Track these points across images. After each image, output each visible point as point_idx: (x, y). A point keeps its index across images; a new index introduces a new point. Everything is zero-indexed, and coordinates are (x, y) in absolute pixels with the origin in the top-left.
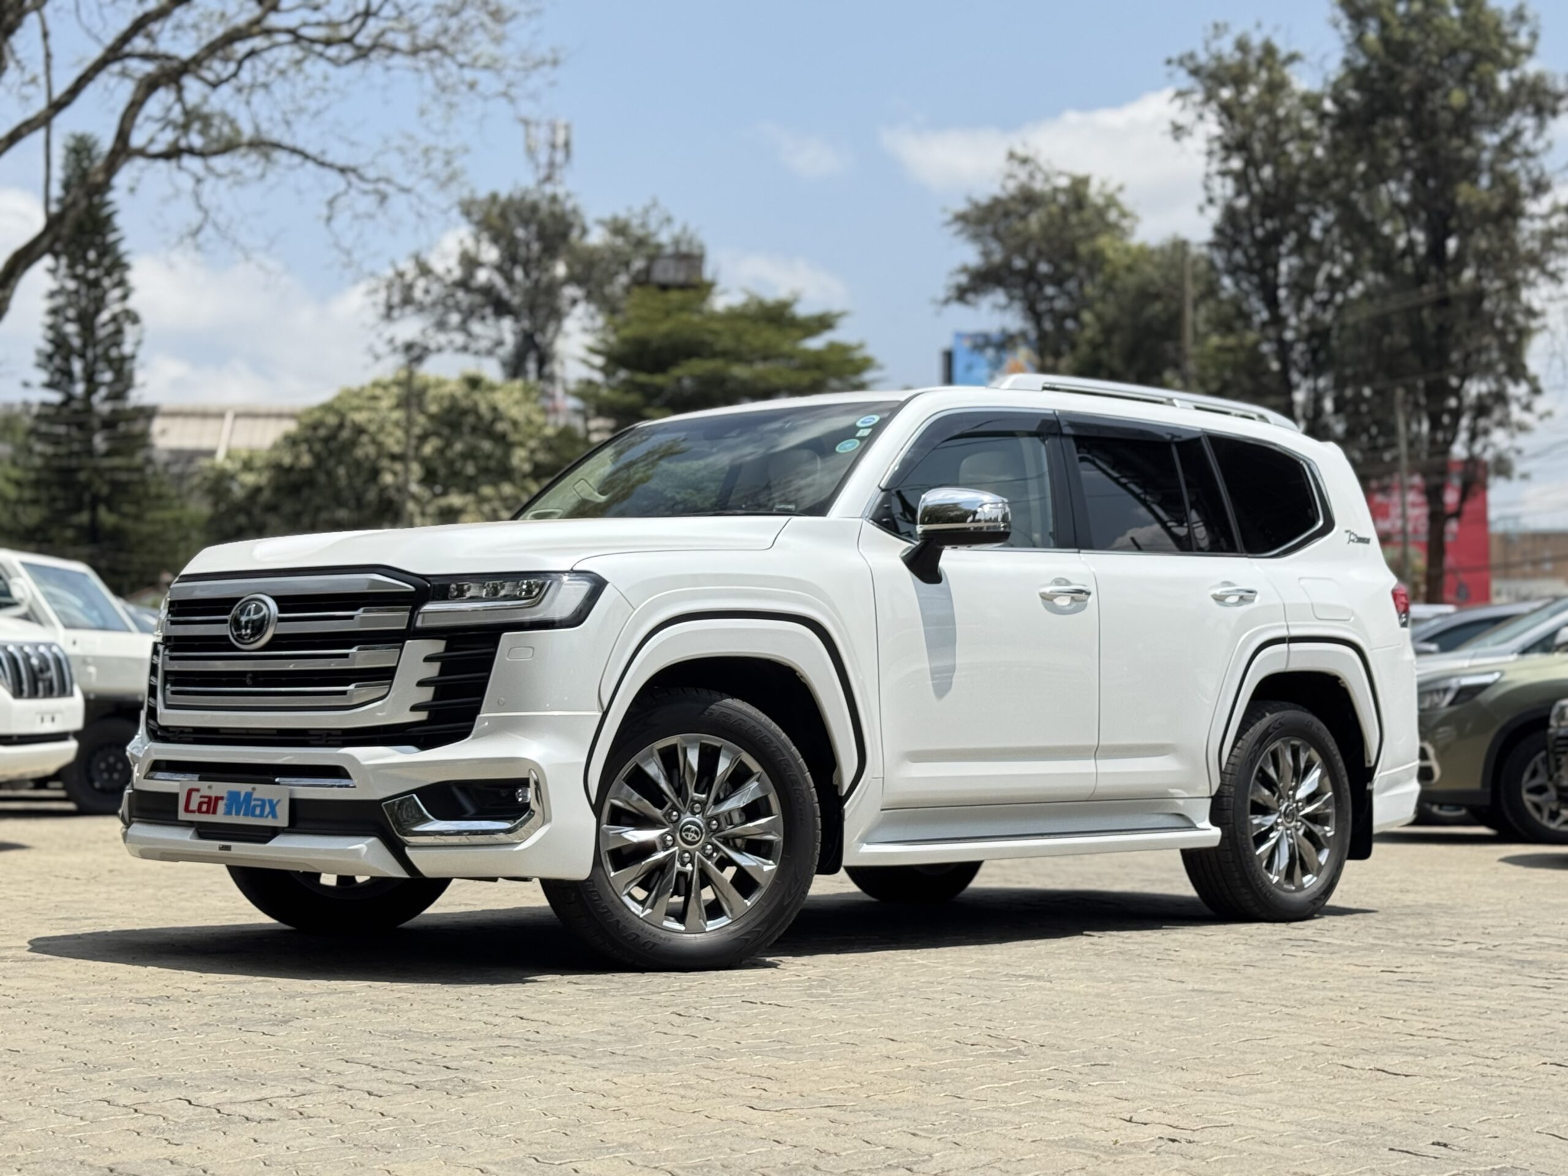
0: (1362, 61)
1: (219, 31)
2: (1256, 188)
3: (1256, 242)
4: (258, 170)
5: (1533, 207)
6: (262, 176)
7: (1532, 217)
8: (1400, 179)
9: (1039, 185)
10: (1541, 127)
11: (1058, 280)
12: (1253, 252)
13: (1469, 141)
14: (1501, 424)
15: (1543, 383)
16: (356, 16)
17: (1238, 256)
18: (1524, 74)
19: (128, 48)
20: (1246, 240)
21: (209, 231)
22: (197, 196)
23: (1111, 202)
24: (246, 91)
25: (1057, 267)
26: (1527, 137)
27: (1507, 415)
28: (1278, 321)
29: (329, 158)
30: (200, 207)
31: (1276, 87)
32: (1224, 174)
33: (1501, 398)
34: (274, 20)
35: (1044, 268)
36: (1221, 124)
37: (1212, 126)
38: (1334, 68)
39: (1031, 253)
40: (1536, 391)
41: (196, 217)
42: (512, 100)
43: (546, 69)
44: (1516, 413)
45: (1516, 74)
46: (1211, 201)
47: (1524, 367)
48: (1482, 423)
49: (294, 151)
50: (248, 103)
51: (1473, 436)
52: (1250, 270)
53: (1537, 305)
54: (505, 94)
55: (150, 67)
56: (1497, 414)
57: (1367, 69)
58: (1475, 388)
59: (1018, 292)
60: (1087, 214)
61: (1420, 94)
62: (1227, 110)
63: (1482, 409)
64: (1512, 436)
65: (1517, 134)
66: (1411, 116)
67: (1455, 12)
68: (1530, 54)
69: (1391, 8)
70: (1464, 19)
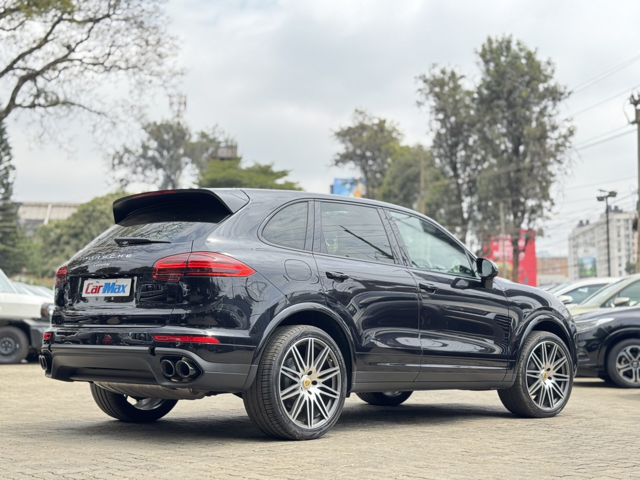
0: (488, 79)
1: (52, 60)
2: (448, 125)
3: (448, 145)
4: (66, 112)
5: (551, 135)
6: (68, 115)
7: (551, 139)
8: (502, 124)
9: (367, 122)
10: (555, 105)
11: (374, 159)
12: (447, 149)
13: (529, 109)
14: (541, 216)
15: (555, 202)
16: (106, 54)
17: (442, 151)
18: (549, 85)
19: (15, 66)
20: (444, 145)
21: (46, 136)
22: (42, 123)
23: (394, 130)
24: (61, 83)
25: (374, 154)
26: (549, 109)
27: (542, 213)
28: (457, 176)
29: (93, 109)
30: (42, 126)
31: (456, 88)
32: (436, 120)
33: (540, 207)
34: (73, 56)
35: (368, 154)
36: (435, 101)
37: (432, 102)
38: (478, 81)
39: (364, 148)
40: (553, 204)
41: (41, 130)
42: (166, 88)
43: (178, 76)
44: (545, 212)
45: (546, 85)
46: (431, 130)
47: (548, 195)
48: (533, 216)
49: (80, 106)
50: (62, 87)
51: (530, 221)
52: (446, 157)
53: (553, 172)
54: (163, 85)
55: (24, 73)
56: (539, 213)
57: (490, 82)
58: (531, 203)
59: (358, 163)
60: (386, 134)
61: (510, 92)
62: (438, 96)
63: (533, 211)
64: (544, 221)
65: (545, 108)
66: (507, 100)
67: (524, 61)
68: (551, 77)
69: (499, 59)
70: (527, 64)
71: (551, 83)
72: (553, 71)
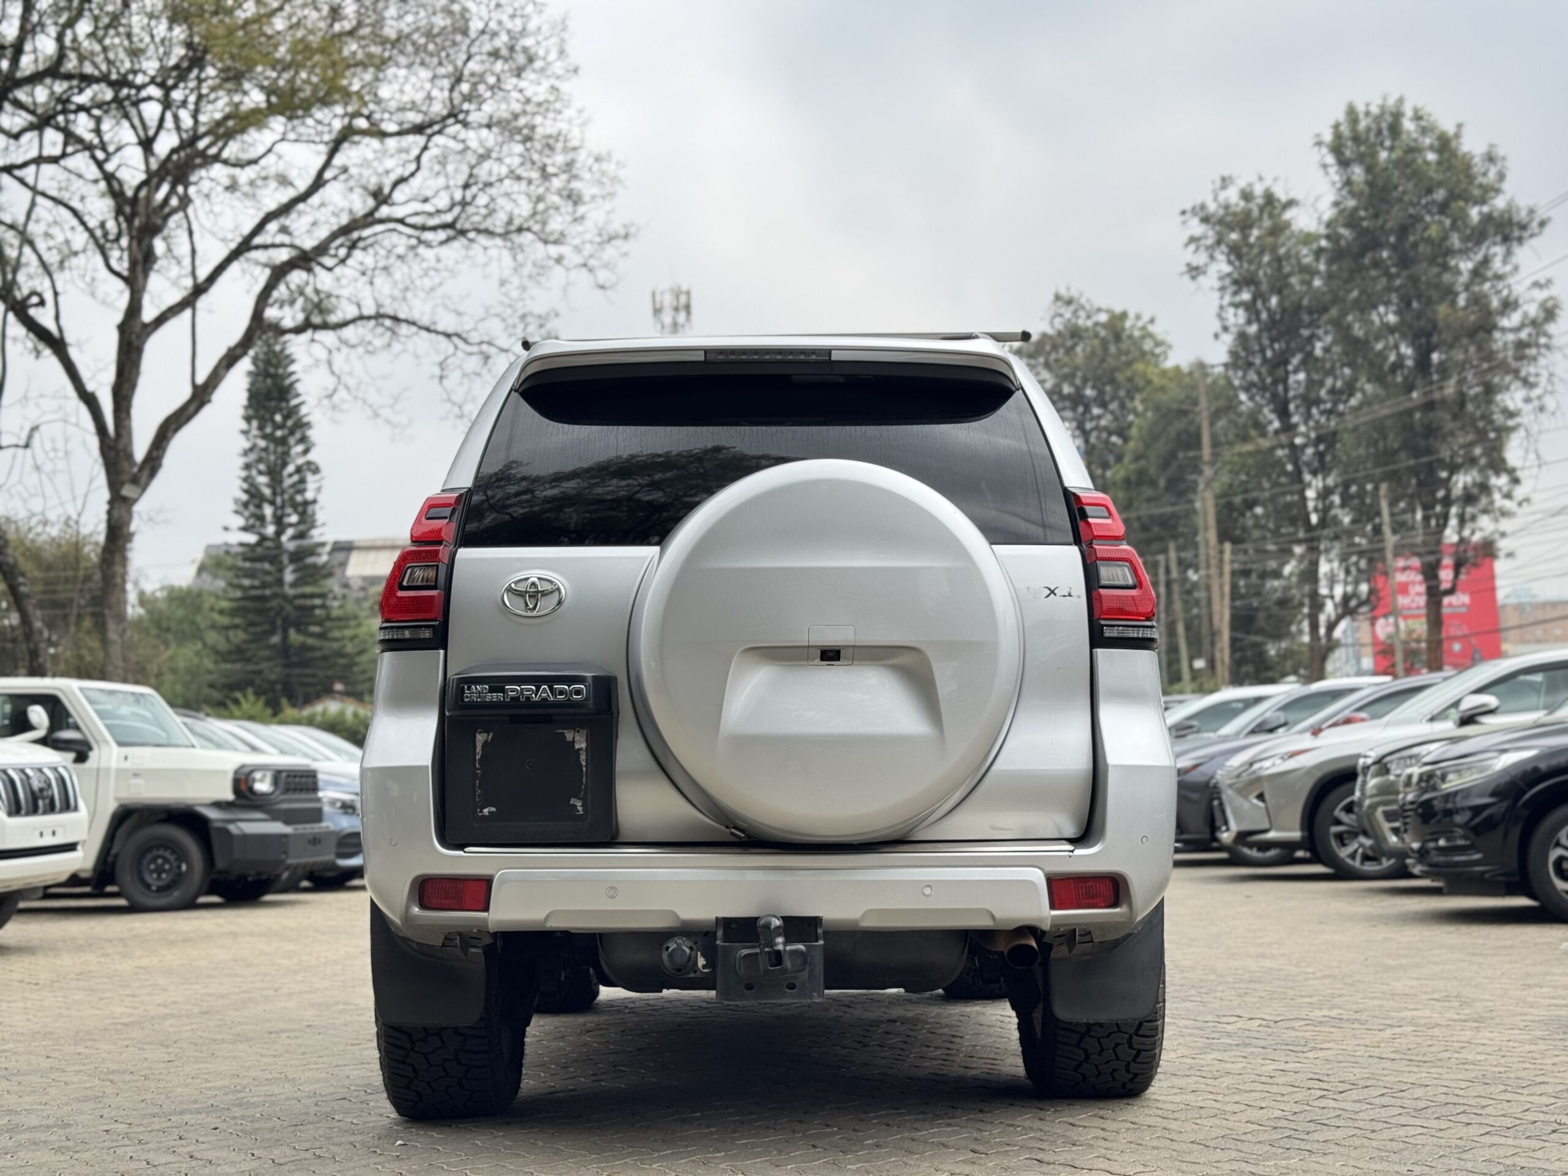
0: (1351, 203)
2: (1264, 316)
3: (1267, 362)
4: (385, 340)
5: (1505, 322)
6: (389, 345)
7: (1504, 330)
8: (1387, 303)
9: (1082, 322)
10: (1509, 253)
11: (1103, 402)
12: (1265, 370)
13: (1446, 268)
14: (1485, 511)
15: (1519, 474)
16: (455, 204)
17: (1252, 375)
18: (1493, 208)
19: (257, 242)
20: (1258, 360)
21: (342, 393)
22: (330, 363)
23: (1147, 335)
25: (1101, 393)
26: (1497, 265)
27: (1492, 502)
28: (1288, 428)
29: (440, 327)
30: (333, 373)
31: (1278, 229)
32: (1236, 306)
33: (1485, 488)
34: (384, 211)
35: (1089, 392)
36: (1230, 262)
37: (1222, 266)
38: (1326, 209)
39: (1078, 381)
40: (1516, 481)
41: (330, 382)
44: (1499, 501)
45: (1486, 209)
46: (1225, 329)
47: (1503, 461)
48: (1469, 510)
49: (411, 323)
50: (371, 283)
51: (1462, 520)
52: (1263, 388)
53: (1511, 406)
56: (1484, 501)
57: (1356, 209)
58: (1462, 480)
59: (1068, 414)
60: (1124, 346)
61: (1403, 231)
62: (1236, 252)
63: (1469, 498)
64: (1496, 520)
65: (1486, 262)
66: (1396, 248)
67: (1431, 157)
68: (1498, 191)
69: (1374, 155)
70: (1439, 163)
71: (1500, 203)
72: (1501, 177)
